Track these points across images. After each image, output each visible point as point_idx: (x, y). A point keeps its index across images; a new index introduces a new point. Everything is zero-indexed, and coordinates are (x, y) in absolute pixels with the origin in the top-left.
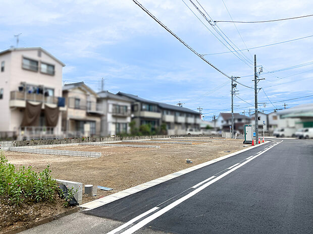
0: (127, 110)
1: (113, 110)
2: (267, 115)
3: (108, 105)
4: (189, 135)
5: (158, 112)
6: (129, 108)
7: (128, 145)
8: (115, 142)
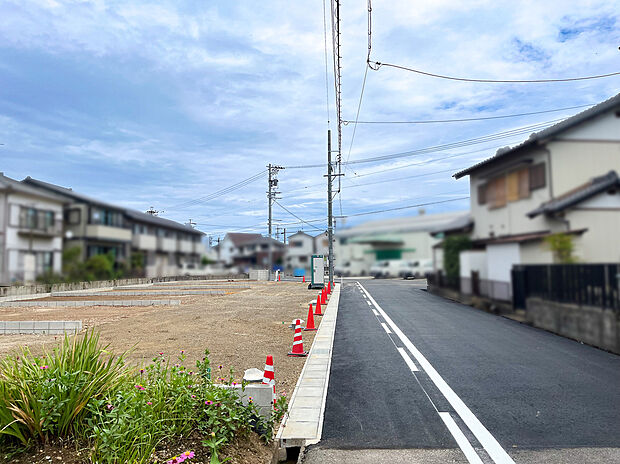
0: (53, 222)
1: (21, 219)
2: (314, 239)
3: (8, 207)
4: (187, 277)
5: (124, 227)
6: (59, 217)
7: (97, 302)
8: (35, 296)
